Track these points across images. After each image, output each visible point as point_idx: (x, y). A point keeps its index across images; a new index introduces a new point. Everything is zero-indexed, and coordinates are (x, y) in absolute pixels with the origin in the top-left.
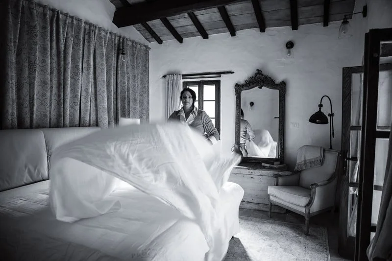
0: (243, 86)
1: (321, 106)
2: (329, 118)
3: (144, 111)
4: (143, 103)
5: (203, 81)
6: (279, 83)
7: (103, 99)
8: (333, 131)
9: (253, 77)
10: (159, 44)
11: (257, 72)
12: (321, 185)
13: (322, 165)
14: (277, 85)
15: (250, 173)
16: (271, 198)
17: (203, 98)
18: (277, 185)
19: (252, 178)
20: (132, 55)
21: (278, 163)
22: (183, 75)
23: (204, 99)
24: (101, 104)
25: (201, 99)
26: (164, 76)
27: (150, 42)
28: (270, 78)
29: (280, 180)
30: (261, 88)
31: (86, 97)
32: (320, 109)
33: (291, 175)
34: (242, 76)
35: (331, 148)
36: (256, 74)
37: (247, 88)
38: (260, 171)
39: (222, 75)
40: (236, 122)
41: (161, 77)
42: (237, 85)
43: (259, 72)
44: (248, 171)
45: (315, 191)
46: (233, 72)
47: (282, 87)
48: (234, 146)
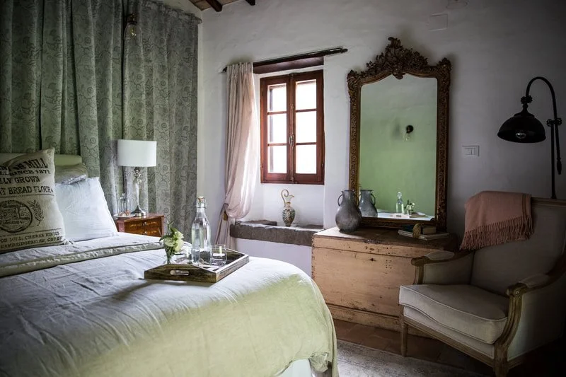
0: (363, 74)
1: (527, 100)
2: (548, 130)
3: (185, 132)
4: (183, 117)
5: (293, 73)
6: (438, 62)
7: (89, 104)
8: (559, 158)
9: (382, 55)
10: (217, 11)
11: (390, 42)
12: (535, 288)
13: (528, 236)
14: (432, 67)
15: (368, 251)
16: (407, 313)
17: (294, 106)
18: (420, 282)
19: (372, 260)
20: (158, 30)
21: (433, 229)
22: (255, 65)
23: (297, 108)
24: (84, 114)
25: (292, 108)
26: (225, 70)
27: (202, 10)
28: (417, 53)
29: (429, 271)
30: (400, 76)
31: (53, 100)
32: (525, 107)
33: (453, 259)
34: (360, 55)
35: (554, 196)
36: (388, 49)
37: (372, 78)
38: (389, 246)
39: (326, 58)
40: (351, 148)
41: (221, 70)
42: (352, 74)
43: (394, 43)
44: (364, 245)
45: (520, 303)
46: (346, 50)
47: (444, 72)
48: (343, 195)
